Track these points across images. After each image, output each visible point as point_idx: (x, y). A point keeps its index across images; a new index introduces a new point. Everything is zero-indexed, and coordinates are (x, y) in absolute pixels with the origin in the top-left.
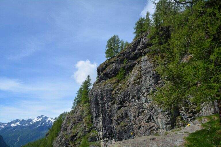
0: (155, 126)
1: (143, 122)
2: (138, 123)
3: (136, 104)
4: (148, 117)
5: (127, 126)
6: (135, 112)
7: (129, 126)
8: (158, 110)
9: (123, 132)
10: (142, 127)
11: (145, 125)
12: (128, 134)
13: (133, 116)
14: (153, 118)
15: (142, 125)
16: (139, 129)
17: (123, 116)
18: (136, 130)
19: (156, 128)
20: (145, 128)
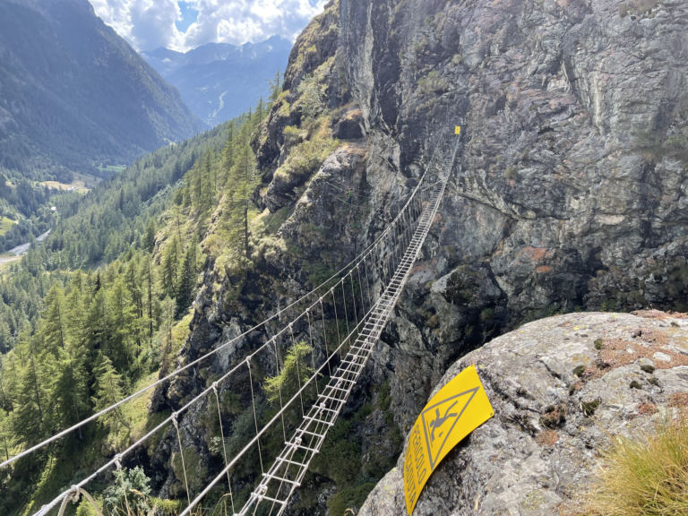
0: (571, 108)
1: (520, 84)
2: (495, 83)
4: (548, 57)
5: (444, 96)
6: (492, 30)
7: (451, 97)
9: (426, 119)
10: (507, 108)
11: (525, 96)
12: (444, 130)
13: (476, 48)
14: (570, 69)
15: (510, 98)
16: (492, 113)
17: (442, 44)
18: (480, 116)
19: (570, 120)
20: (520, 114)
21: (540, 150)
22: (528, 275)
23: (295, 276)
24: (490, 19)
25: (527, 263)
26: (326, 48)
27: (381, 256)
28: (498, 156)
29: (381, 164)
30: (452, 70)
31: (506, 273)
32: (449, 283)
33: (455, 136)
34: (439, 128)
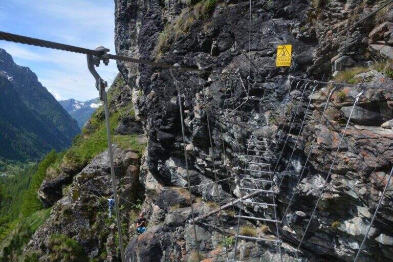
12: (243, 63)
33: (277, 71)
34: (229, 60)
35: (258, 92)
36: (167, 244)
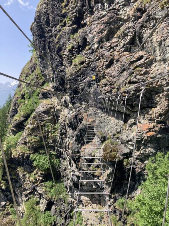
0: (145, 57)
1: (118, 52)
2: (107, 53)
3: (104, 13)
4: (129, 37)
5: (85, 64)
6: (101, 32)
7: (88, 64)
8: (155, 14)
9: (78, 76)
10: (115, 63)
11: (122, 56)
12: (87, 79)
14: (141, 39)
15: (116, 58)
16: (108, 66)
17: (80, 44)
18: (103, 69)
19: (146, 61)
20: (122, 63)
21: (135, 77)
22: (143, 139)
23: (27, 162)
24: (99, 28)
25: (141, 132)
26: (33, 69)
27: (67, 144)
28: (115, 85)
29: (61, 106)
30: (86, 53)
31: (130, 140)
32: (104, 151)
33: (93, 80)
34: (85, 79)
35: (91, 84)
36: (78, 114)
